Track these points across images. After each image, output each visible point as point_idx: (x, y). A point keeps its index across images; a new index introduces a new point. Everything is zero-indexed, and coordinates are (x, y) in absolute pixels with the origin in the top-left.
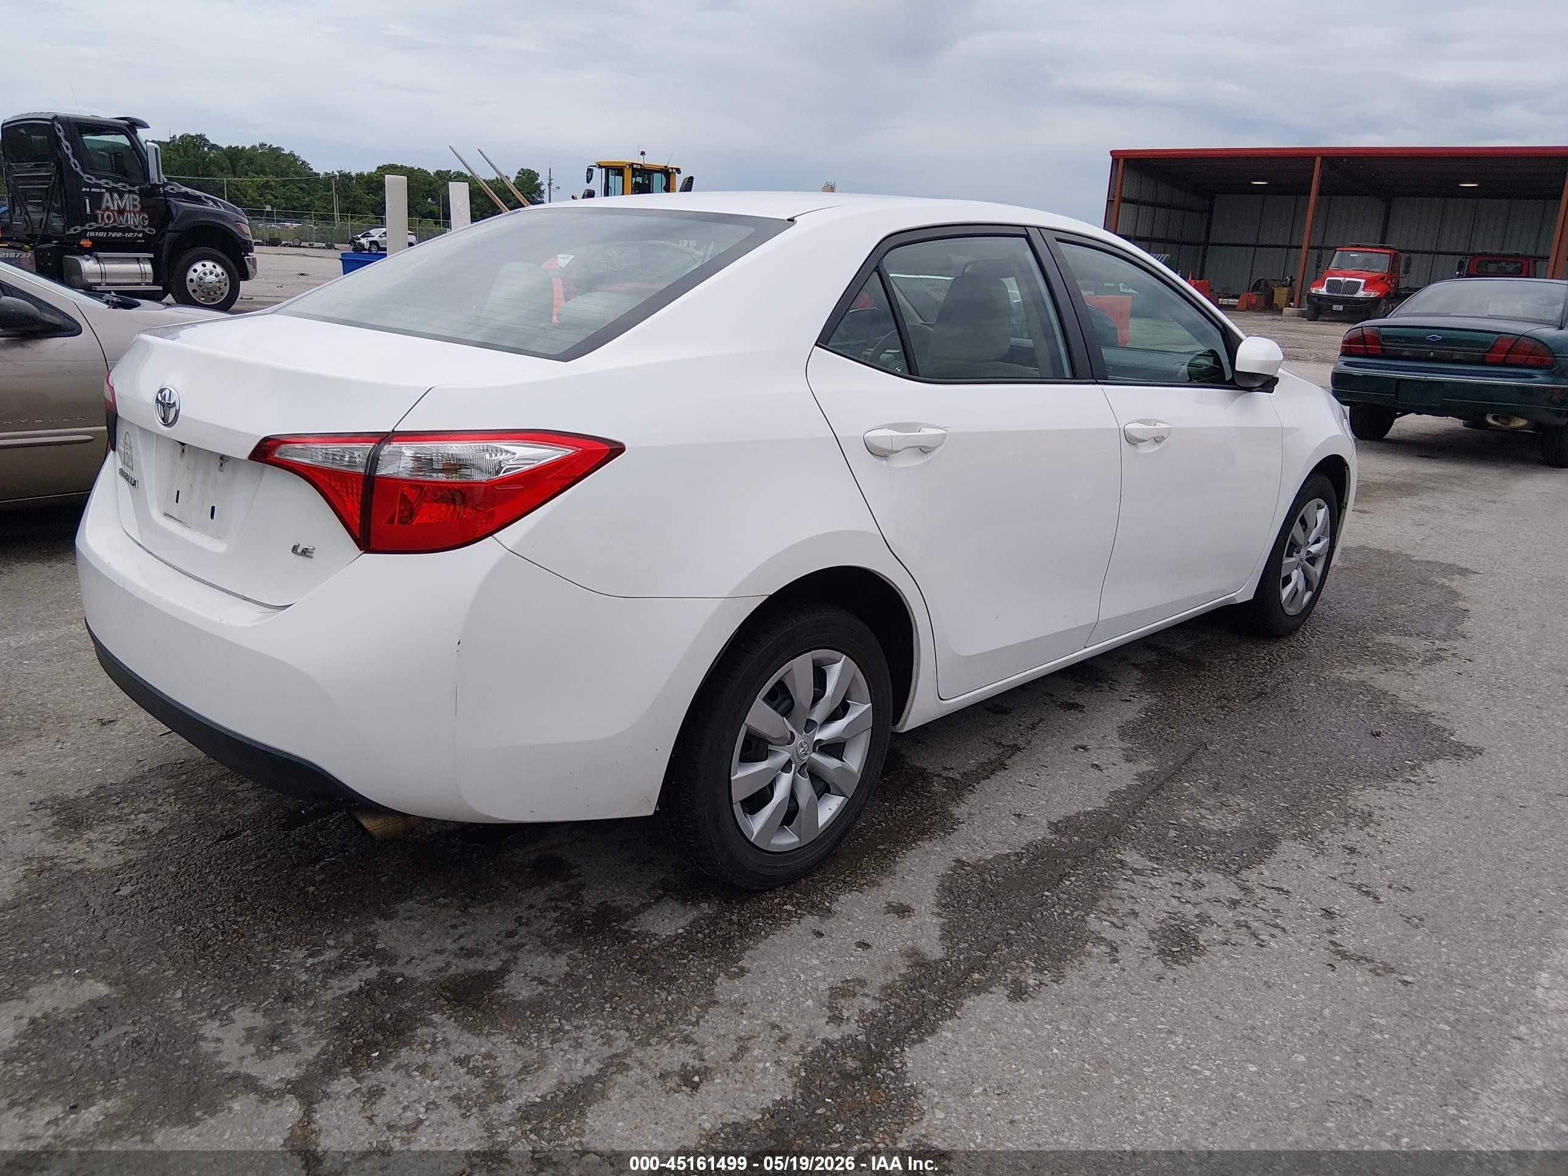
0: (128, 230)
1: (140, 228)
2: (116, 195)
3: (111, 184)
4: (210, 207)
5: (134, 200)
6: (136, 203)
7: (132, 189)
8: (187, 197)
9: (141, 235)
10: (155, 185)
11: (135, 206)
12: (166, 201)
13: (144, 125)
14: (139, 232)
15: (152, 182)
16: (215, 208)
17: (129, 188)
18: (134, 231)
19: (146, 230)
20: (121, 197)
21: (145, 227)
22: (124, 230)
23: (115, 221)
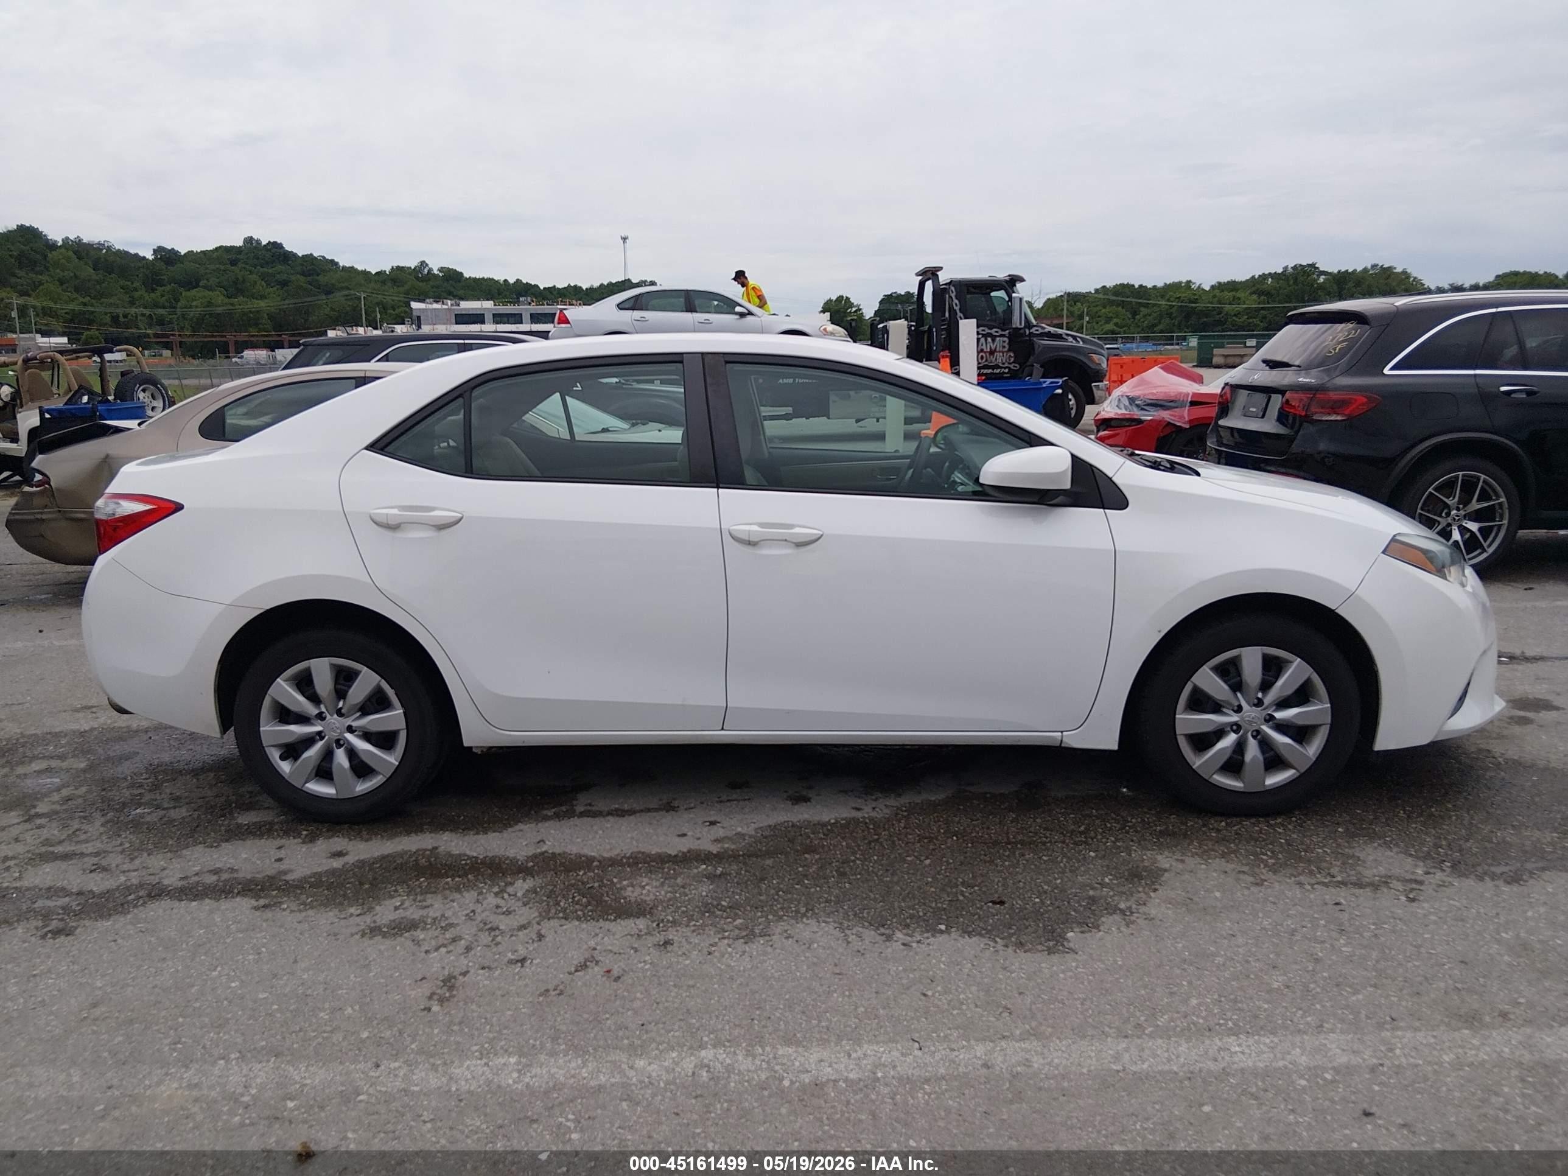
0: (997, 367)
1: (1006, 365)
2: (989, 339)
3: (988, 331)
4: (1070, 342)
5: (1004, 342)
6: (1006, 344)
7: (1003, 333)
8: (1049, 335)
9: (1007, 370)
10: (1017, 328)
11: (1004, 347)
12: (1030, 340)
13: (1022, 280)
14: (1005, 368)
15: (1014, 326)
16: (1074, 344)
17: (1001, 332)
18: (1001, 368)
19: (1011, 366)
20: (993, 341)
21: (1010, 364)
22: (993, 368)
23: (986, 361)
